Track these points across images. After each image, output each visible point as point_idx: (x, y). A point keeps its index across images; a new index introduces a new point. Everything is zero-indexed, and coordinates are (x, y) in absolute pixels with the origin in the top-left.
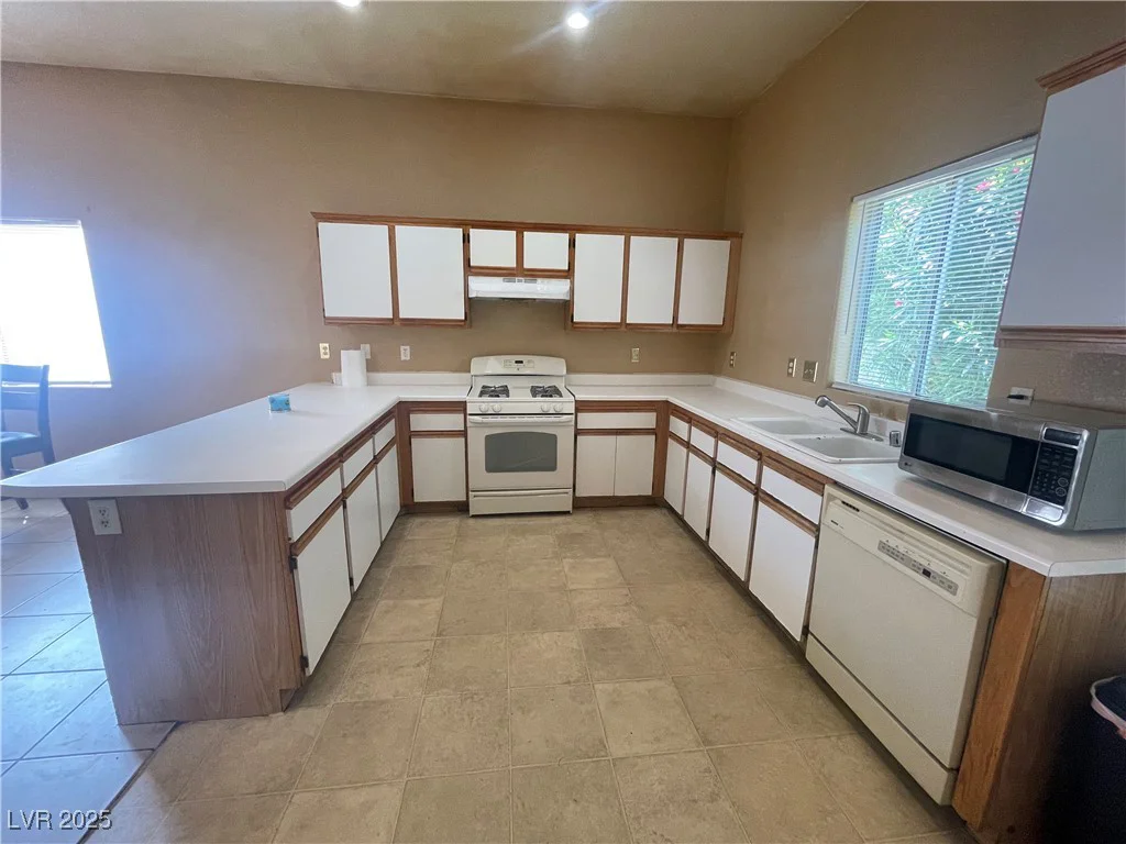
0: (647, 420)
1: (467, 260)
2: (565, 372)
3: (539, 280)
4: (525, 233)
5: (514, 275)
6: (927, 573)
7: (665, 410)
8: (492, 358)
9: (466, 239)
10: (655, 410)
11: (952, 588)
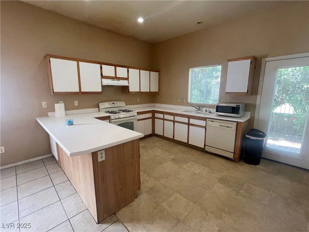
0: (150, 115)
1: (102, 74)
2: (125, 105)
3: (120, 80)
4: (117, 67)
5: (114, 79)
6: (228, 127)
7: (154, 112)
8: (105, 103)
9: (101, 68)
10: (151, 113)
11: (232, 128)
